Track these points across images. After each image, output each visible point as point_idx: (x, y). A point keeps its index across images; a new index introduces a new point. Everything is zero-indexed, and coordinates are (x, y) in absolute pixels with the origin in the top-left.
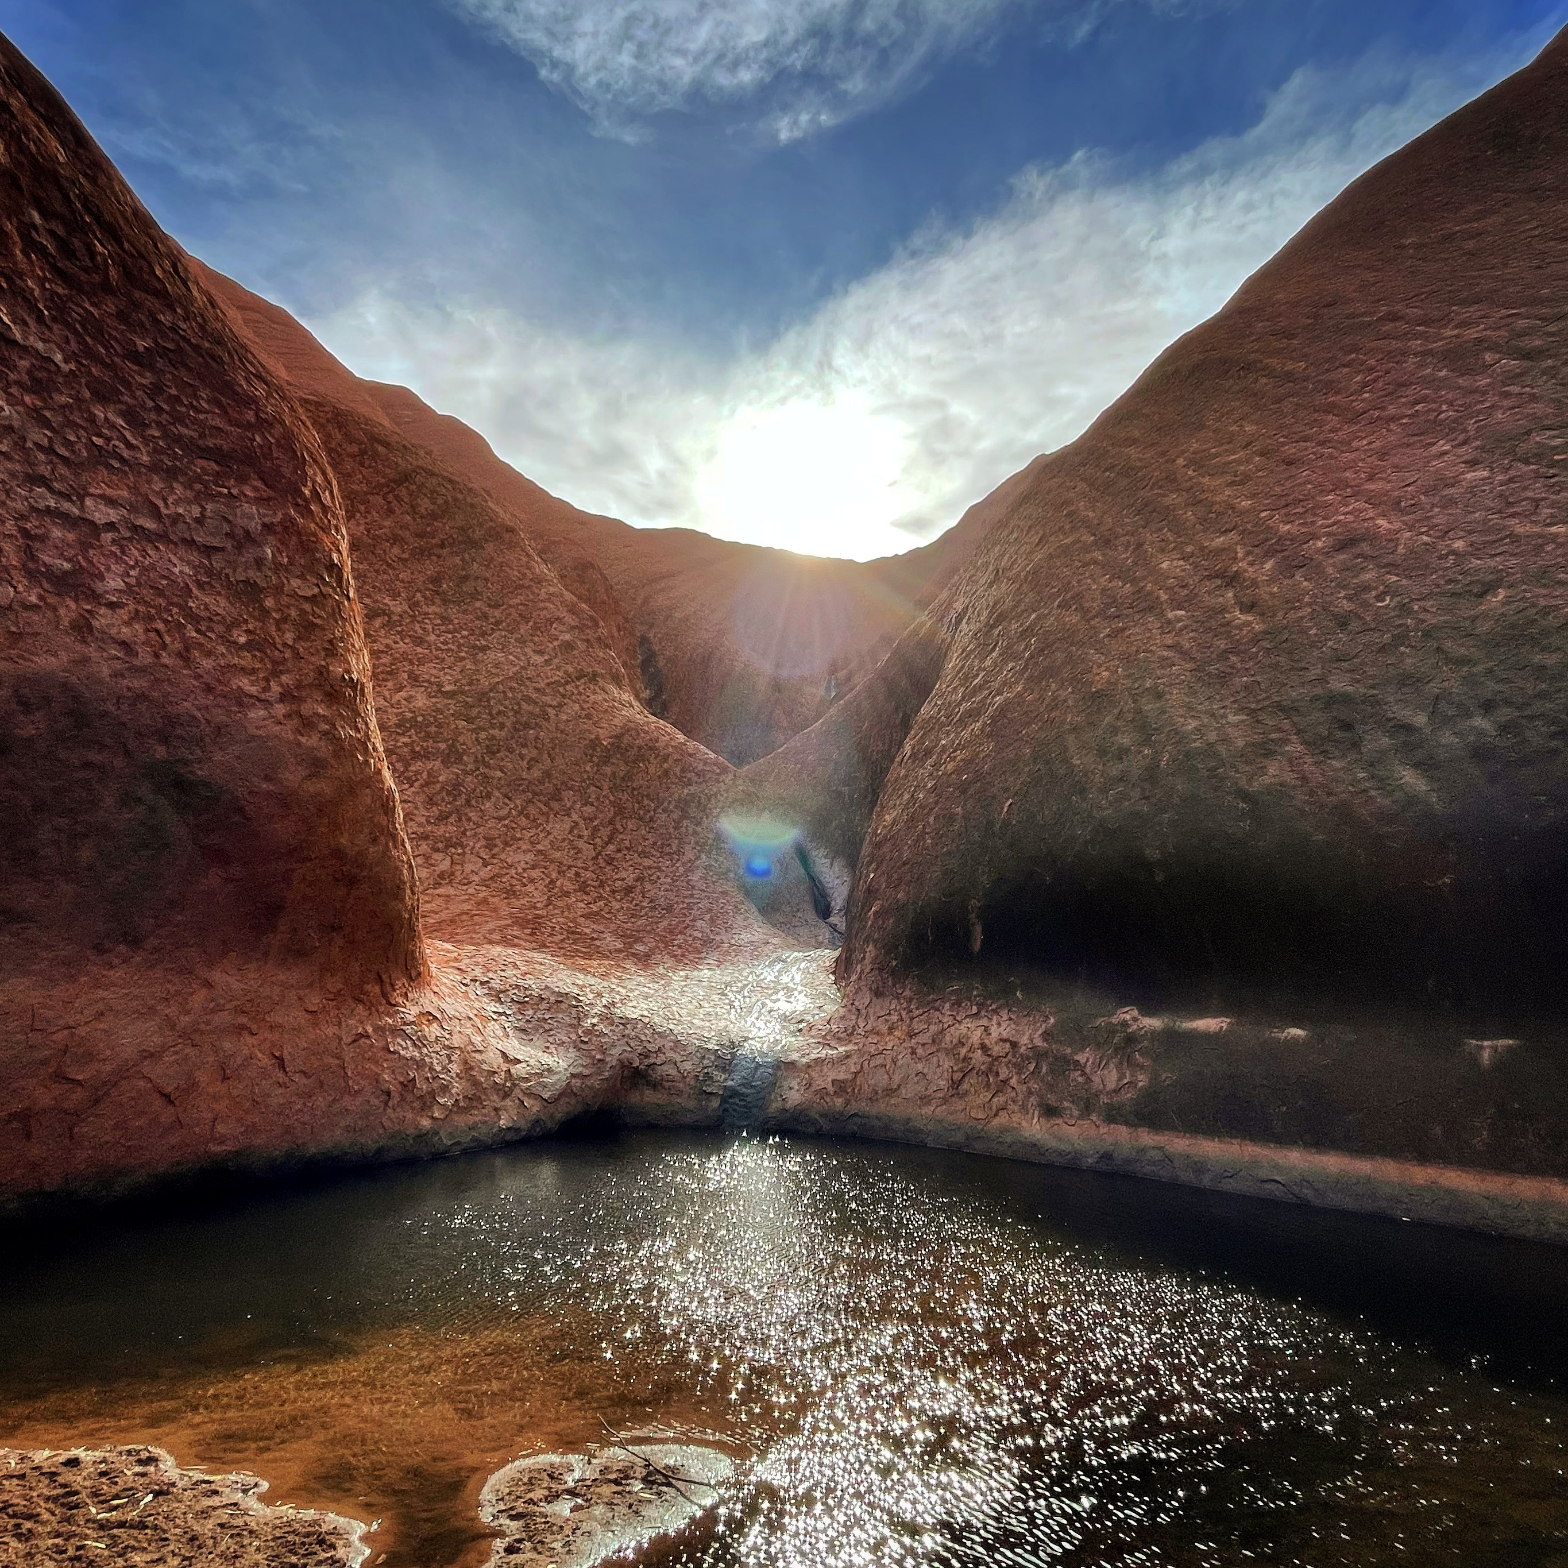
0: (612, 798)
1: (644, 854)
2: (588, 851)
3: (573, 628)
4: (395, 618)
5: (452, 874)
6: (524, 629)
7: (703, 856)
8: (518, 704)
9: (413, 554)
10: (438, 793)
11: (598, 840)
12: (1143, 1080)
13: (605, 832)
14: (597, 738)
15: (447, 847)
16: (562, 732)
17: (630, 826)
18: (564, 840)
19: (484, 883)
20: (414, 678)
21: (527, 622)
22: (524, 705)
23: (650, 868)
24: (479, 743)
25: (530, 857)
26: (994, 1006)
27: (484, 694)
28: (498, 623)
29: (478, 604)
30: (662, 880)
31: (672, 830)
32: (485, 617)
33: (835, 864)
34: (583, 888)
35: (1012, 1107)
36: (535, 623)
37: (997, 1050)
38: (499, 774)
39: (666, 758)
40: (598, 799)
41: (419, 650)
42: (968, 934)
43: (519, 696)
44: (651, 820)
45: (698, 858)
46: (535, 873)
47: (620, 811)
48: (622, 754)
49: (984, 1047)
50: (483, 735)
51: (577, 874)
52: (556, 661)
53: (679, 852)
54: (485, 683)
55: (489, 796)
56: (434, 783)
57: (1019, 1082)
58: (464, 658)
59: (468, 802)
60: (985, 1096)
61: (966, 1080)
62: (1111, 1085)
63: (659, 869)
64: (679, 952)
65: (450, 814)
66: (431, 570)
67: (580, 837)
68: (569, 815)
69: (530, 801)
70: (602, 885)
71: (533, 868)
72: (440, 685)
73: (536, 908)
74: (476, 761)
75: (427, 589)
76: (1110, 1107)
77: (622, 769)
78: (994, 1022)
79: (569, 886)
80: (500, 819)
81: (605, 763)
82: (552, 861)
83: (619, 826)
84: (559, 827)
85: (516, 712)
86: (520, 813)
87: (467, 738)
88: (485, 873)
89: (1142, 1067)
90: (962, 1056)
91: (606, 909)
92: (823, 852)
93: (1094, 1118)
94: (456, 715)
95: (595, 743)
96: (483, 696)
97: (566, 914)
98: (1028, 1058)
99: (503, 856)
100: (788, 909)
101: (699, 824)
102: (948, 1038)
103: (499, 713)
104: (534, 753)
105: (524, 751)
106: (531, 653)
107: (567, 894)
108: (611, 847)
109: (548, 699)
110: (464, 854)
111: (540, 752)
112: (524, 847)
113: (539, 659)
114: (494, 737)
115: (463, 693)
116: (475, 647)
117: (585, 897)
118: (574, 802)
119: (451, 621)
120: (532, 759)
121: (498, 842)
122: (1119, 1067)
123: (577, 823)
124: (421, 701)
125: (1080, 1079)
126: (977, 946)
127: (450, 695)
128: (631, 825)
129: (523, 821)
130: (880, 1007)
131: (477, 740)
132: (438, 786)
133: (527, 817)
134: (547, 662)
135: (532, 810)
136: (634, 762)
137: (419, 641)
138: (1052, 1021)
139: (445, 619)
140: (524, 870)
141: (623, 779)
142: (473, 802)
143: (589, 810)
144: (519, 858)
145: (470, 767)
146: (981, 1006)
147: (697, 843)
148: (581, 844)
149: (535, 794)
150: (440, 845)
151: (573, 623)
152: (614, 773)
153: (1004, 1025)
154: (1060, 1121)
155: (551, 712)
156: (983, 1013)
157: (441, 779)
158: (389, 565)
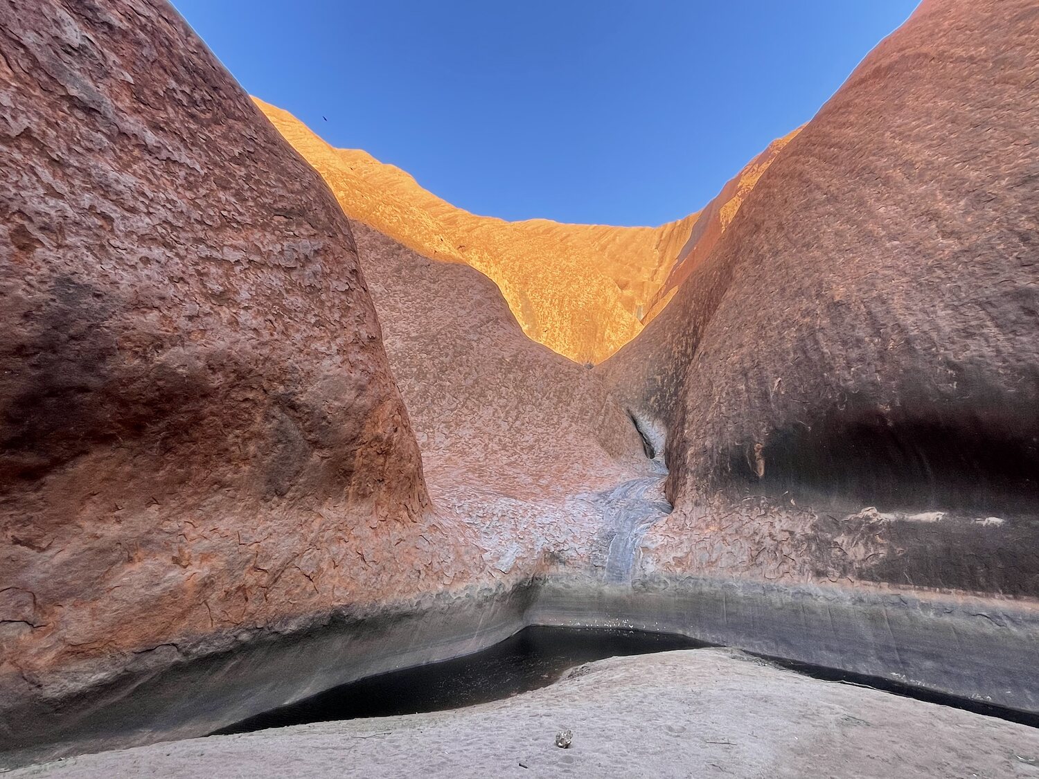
0: (515, 393)
1: (538, 426)
2: (505, 426)
3: (481, 291)
4: (379, 295)
5: (429, 444)
6: (453, 294)
7: (573, 424)
8: (454, 340)
9: (383, 255)
10: (416, 397)
11: (510, 419)
12: (883, 553)
13: (514, 413)
14: (503, 358)
15: (424, 429)
16: (482, 355)
17: (528, 410)
18: (490, 420)
19: (447, 448)
20: (393, 330)
21: (454, 290)
22: (458, 341)
23: (542, 433)
24: (435, 366)
25: (472, 432)
26: (776, 510)
27: (434, 336)
28: (437, 292)
29: (424, 282)
30: (551, 440)
31: (552, 410)
32: (429, 289)
33: (655, 424)
34: (504, 448)
35: (792, 571)
36: (459, 290)
37: (780, 537)
38: (448, 383)
39: (545, 367)
40: (507, 394)
41: (394, 313)
42: (755, 465)
43: (455, 336)
44: (540, 404)
45: (571, 426)
46: (476, 441)
47: (521, 400)
48: (519, 366)
49: (770, 535)
50: (437, 361)
51: (500, 440)
52: (474, 312)
53: (558, 423)
54: (434, 330)
55: (444, 397)
56: (413, 392)
57: (797, 556)
58: (420, 316)
59: (433, 401)
60: (773, 565)
61: (761, 555)
62: (860, 557)
63: (548, 434)
64: (566, 483)
65: (424, 409)
66: (395, 264)
67: (499, 418)
68: (491, 405)
69: (468, 399)
70: (515, 446)
71: (474, 438)
72: (408, 334)
73: (479, 461)
74: (434, 377)
75: (394, 276)
76: (860, 571)
77: (520, 375)
78: (777, 519)
79: (496, 447)
80: (452, 410)
81: (509, 373)
82: (484, 433)
83: (521, 410)
84: (487, 413)
85: (454, 346)
86: (463, 406)
87: (427, 363)
88: (447, 442)
89: (882, 545)
90: (757, 541)
91: (520, 460)
92: (646, 417)
93: (849, 576)
94: (421, 351)
95: (501, 361)
96: (434, 339)
97: (497, 464)
98: (802, 541)
99: (456, 432)
100: (628, 454)
101: (569, 405)
102: (746, 531)
103: (444, 347)
104: (468, 370)
105: (461, 369)
106: (458, 309)
107: (495, 452)
108: (518, 423)
109: (471, 336)
110: (434, 432)
111: (471, 370)
112: (468, 426)
113: (463, 312)
114: (443, 362)
115: (422, 337)
116: (425, 309)
117: (506, 453)
118: (494, 397)
119: (410, 294)
120: (466, 373)
121: (452, 424)
122: (865, 545)
123: (497, 410)
124: (399, 344)
125: (839, 553)
126: (762, 473)
127: (416, 339)
128: (528, 408)
129: (466, 411)
130: (699, 512)
131: (433, 364)
132: (415, 394)
133: (467, 408)
134: (469, 314)
135: (469, 404)
136: (527, 370)
137: (393, 309)
138: (817, 517)
139: (406, 294)
140: (470, 439)
141: (521, 381)
142: (436, 401)
143: (503, 401)
144: (466, 432)
145: (431, 380)
146: (767, 510)
147: (569, 416)
148: (500, 422)
149: (470, 394)
150: (420, 428)
151: (481, 289)
152: (515, 379)
153: (783, 521)
154: (826, 579)
155: (474, 344)
156: (768, 514)
157: (416, 389)
158: (370, 264)
